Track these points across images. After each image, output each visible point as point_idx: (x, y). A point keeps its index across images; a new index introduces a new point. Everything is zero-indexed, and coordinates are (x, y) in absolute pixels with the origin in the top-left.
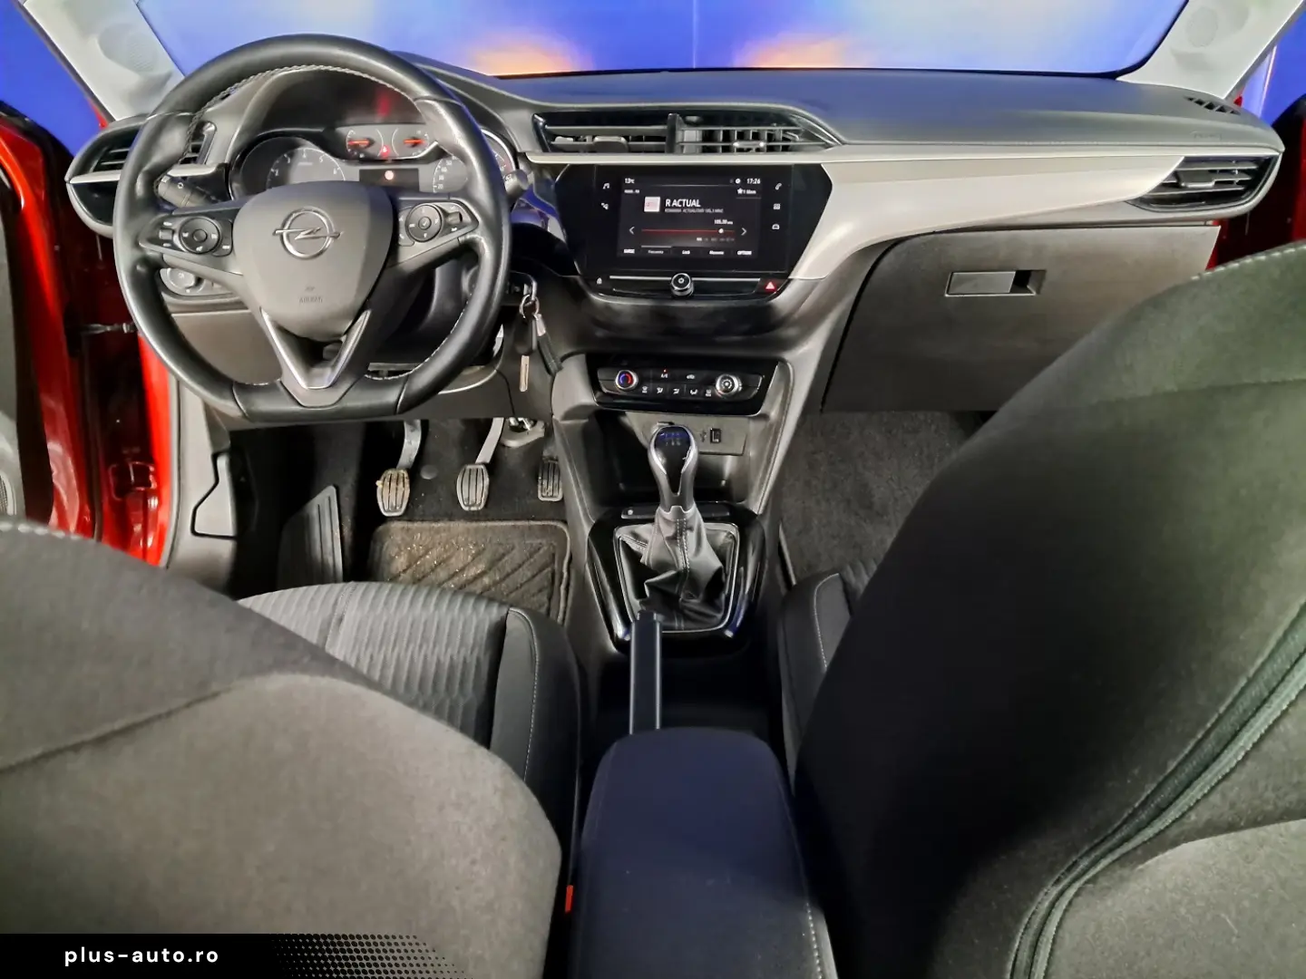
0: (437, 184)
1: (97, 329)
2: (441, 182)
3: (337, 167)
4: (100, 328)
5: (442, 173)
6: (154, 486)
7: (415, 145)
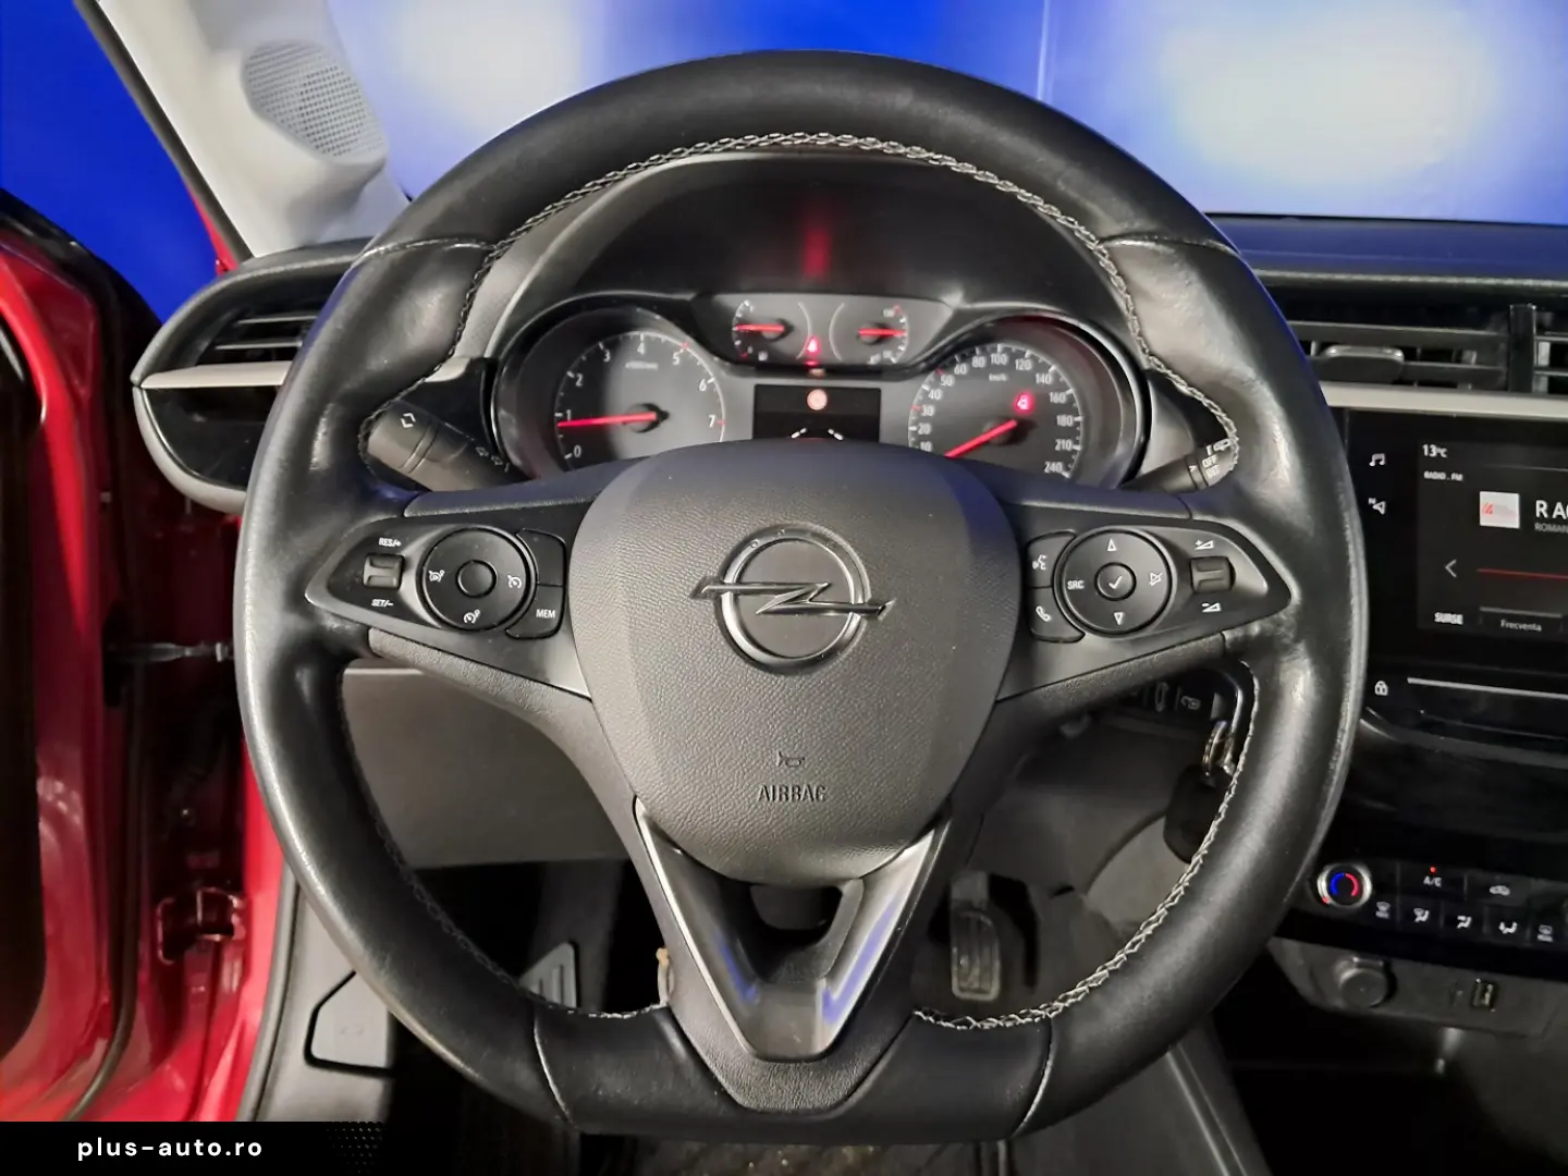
0: (916, 423)
1: (166, 652)
2: (926, 419)
3: (708, 377)
4: (172, 651)
5: (927, 400)
6: (239, 934)
7: (881, 340)
